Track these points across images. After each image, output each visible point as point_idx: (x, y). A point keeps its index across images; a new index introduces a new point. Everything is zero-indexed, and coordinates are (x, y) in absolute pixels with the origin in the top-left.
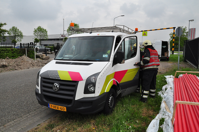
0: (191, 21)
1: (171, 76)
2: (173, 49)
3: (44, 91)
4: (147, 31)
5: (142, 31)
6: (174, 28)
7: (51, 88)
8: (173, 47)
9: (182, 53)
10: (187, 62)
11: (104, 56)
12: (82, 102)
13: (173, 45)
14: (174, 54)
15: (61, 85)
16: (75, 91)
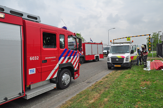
0: (160, 32)
1: (149, 61)
2: (150, 49)
3: (112, 62)
4: (130, 37)
5: (126, 37)
6: (150, 35)
7: (116, 60)
8: (150, 48)
9: (155, 52)
10: (159, 57)
11: (128, 52)
12: (125, 63)
13: (150, 46)
14: (151, 53)
15: (118, 59)
16: (123, 61)
